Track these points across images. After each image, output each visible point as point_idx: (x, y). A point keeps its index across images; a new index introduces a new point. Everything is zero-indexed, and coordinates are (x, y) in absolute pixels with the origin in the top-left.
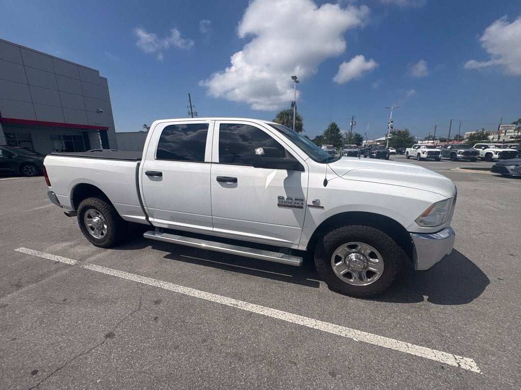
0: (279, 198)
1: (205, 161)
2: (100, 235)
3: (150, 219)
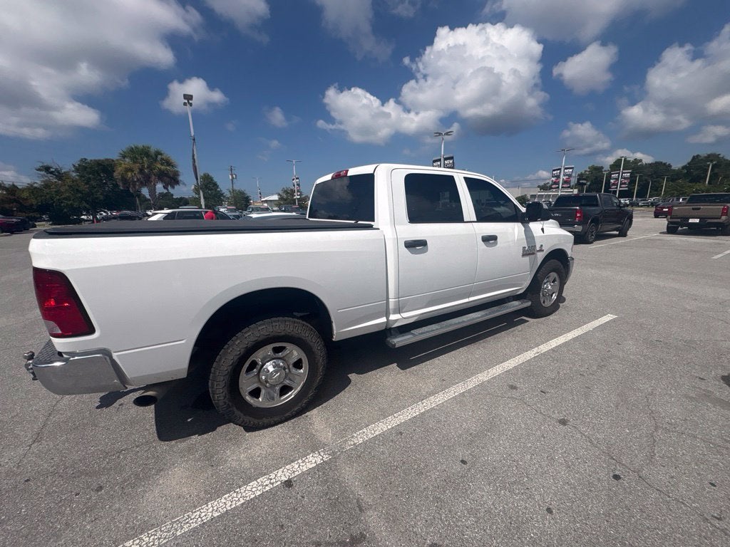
0: (524, 248)
1: (465, 220)
2: (281, 395)
3: (393, 317)
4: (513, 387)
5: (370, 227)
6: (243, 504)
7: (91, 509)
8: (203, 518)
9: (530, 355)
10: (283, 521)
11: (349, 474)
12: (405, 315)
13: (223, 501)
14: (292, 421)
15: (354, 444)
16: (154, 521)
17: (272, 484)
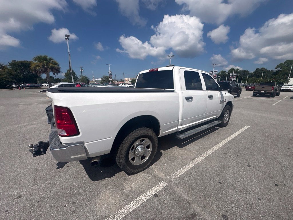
0: (220, 101)
1: (203, 89)
2: (142, 160)
3: (179, 127)
4: (225, 154)
5: (173, 91)
6: (141, 205)
7: (75, 212)
8: (127, 212)
9: (225, 141)
10: (161, 211)
11: (178, 190)
12: (183, 126)
13: (132, 204)
14: (146, 170)
15: (175, 178)
16: (105, 215)
17: (149, 196)
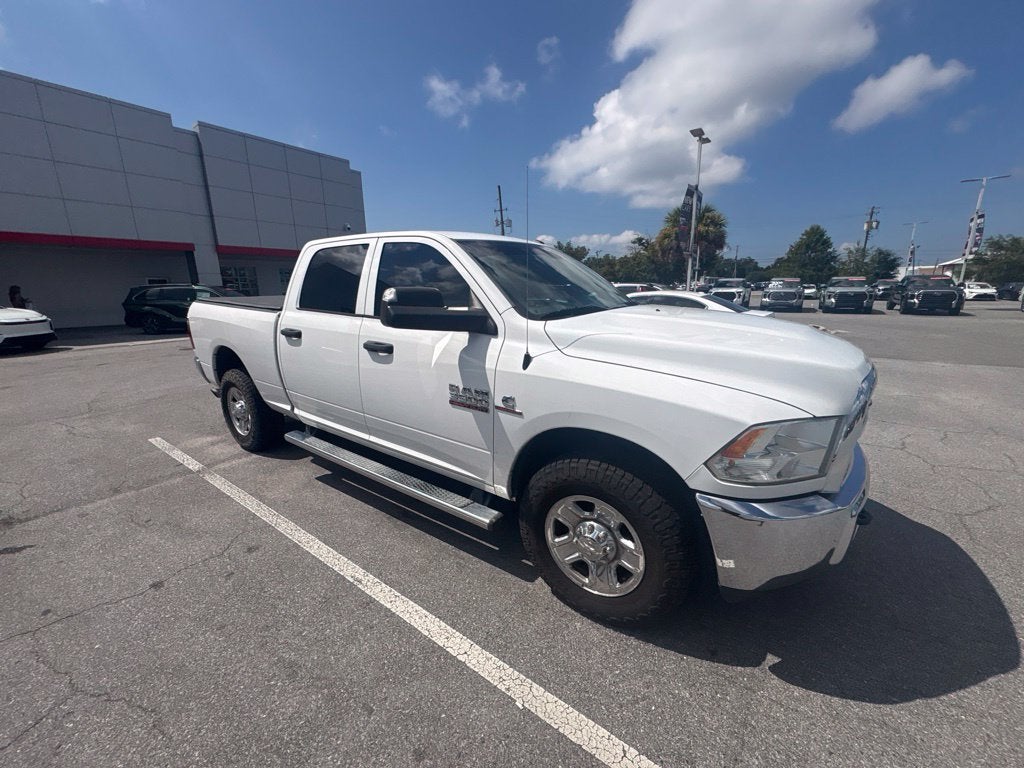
0: (452, 387)
1: (357, 312)
3: (296, 411)
4: (252, 549)
12: (303, 414)
